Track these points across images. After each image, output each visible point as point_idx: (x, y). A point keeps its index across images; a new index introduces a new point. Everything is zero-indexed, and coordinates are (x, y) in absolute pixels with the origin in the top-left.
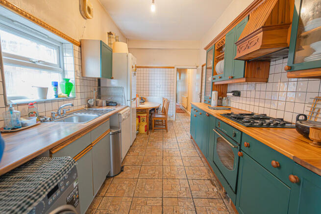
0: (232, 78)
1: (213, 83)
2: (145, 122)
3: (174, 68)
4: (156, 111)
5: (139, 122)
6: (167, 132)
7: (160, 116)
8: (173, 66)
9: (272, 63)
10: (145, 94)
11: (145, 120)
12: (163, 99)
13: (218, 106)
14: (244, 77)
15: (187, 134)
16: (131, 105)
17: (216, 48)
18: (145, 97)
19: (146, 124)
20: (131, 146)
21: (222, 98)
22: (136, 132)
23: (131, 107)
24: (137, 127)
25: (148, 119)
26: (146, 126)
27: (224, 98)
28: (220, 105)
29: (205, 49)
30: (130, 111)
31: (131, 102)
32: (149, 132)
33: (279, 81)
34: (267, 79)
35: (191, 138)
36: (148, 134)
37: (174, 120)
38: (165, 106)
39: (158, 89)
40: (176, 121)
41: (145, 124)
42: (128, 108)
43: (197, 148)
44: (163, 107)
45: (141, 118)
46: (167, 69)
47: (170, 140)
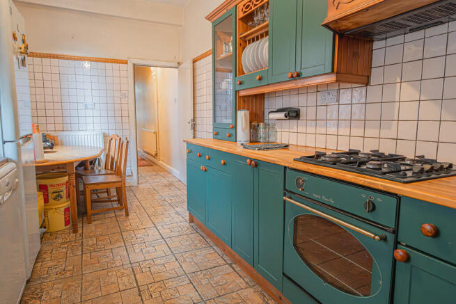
0: (299, 75)
1: (236, 92)
2: (64, 198)
3: (126, 62)
4: (90, 167)
5: (46, 201)
6: (127, 215)
7: (98, 178)
8: (124, 58)
9: (376, 45)
10: (51, 127)
11: (64, 194)
12: (105, 136)
13: (251, 142)
14: (333, 71)
15: (177, 213)
16: (19, 154)
17: (241, 15)
18: (53, 134)
19: (67, 204)
20: (28, 282)
21: (258, 126)
22: (38, 231)
23: (18, 162)
24: (40, 216)
25: (73, 190)
26: (67, 210)
27: (261, 125)
28: (254, 139)
29: (209, 18)
30: (16, 176)
31: (18, 146)
32: (80, 225)
33: (399, 80)
34: (368, 77)
35: (191, 221)
36: (75, 231)
37: (136, 184)
38: (112, 154)
39: (89, 112)
40: (141, 186)
41: (64, 204)
42: (11, 165)
43: (212, 244)
44: (107, 156)
45: (50, 190)
46: (109, 65)
47: (140, 234)
